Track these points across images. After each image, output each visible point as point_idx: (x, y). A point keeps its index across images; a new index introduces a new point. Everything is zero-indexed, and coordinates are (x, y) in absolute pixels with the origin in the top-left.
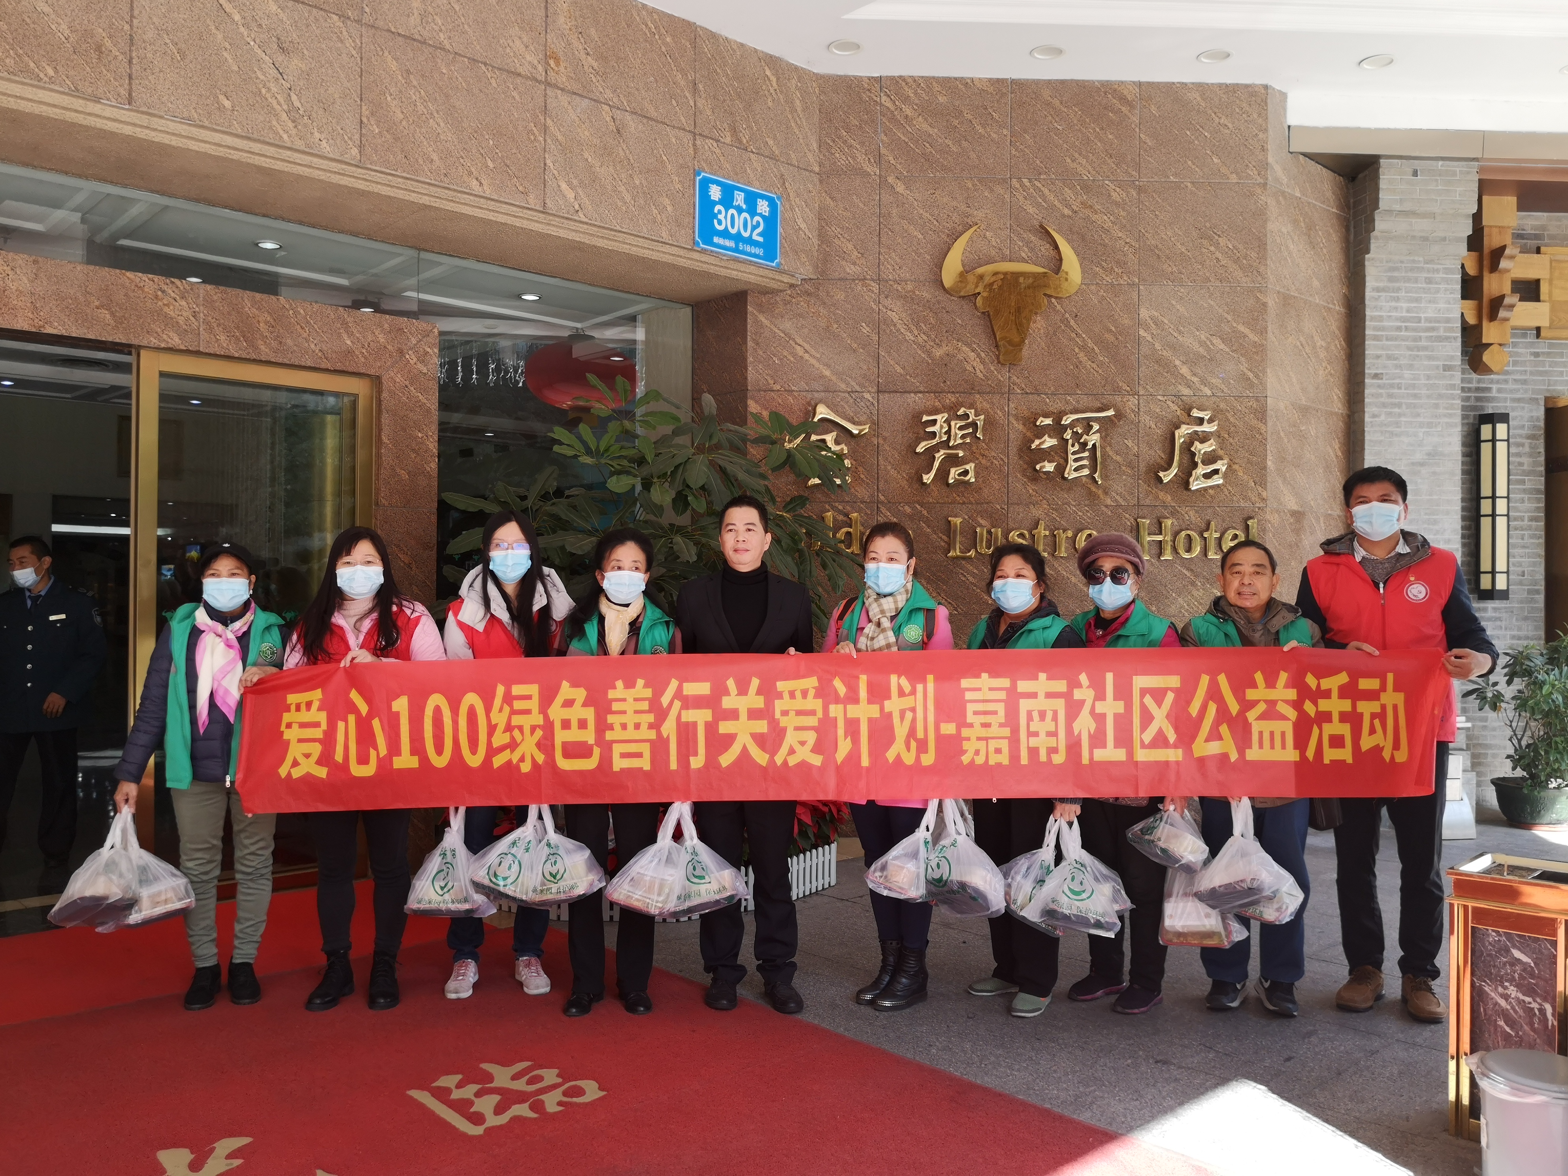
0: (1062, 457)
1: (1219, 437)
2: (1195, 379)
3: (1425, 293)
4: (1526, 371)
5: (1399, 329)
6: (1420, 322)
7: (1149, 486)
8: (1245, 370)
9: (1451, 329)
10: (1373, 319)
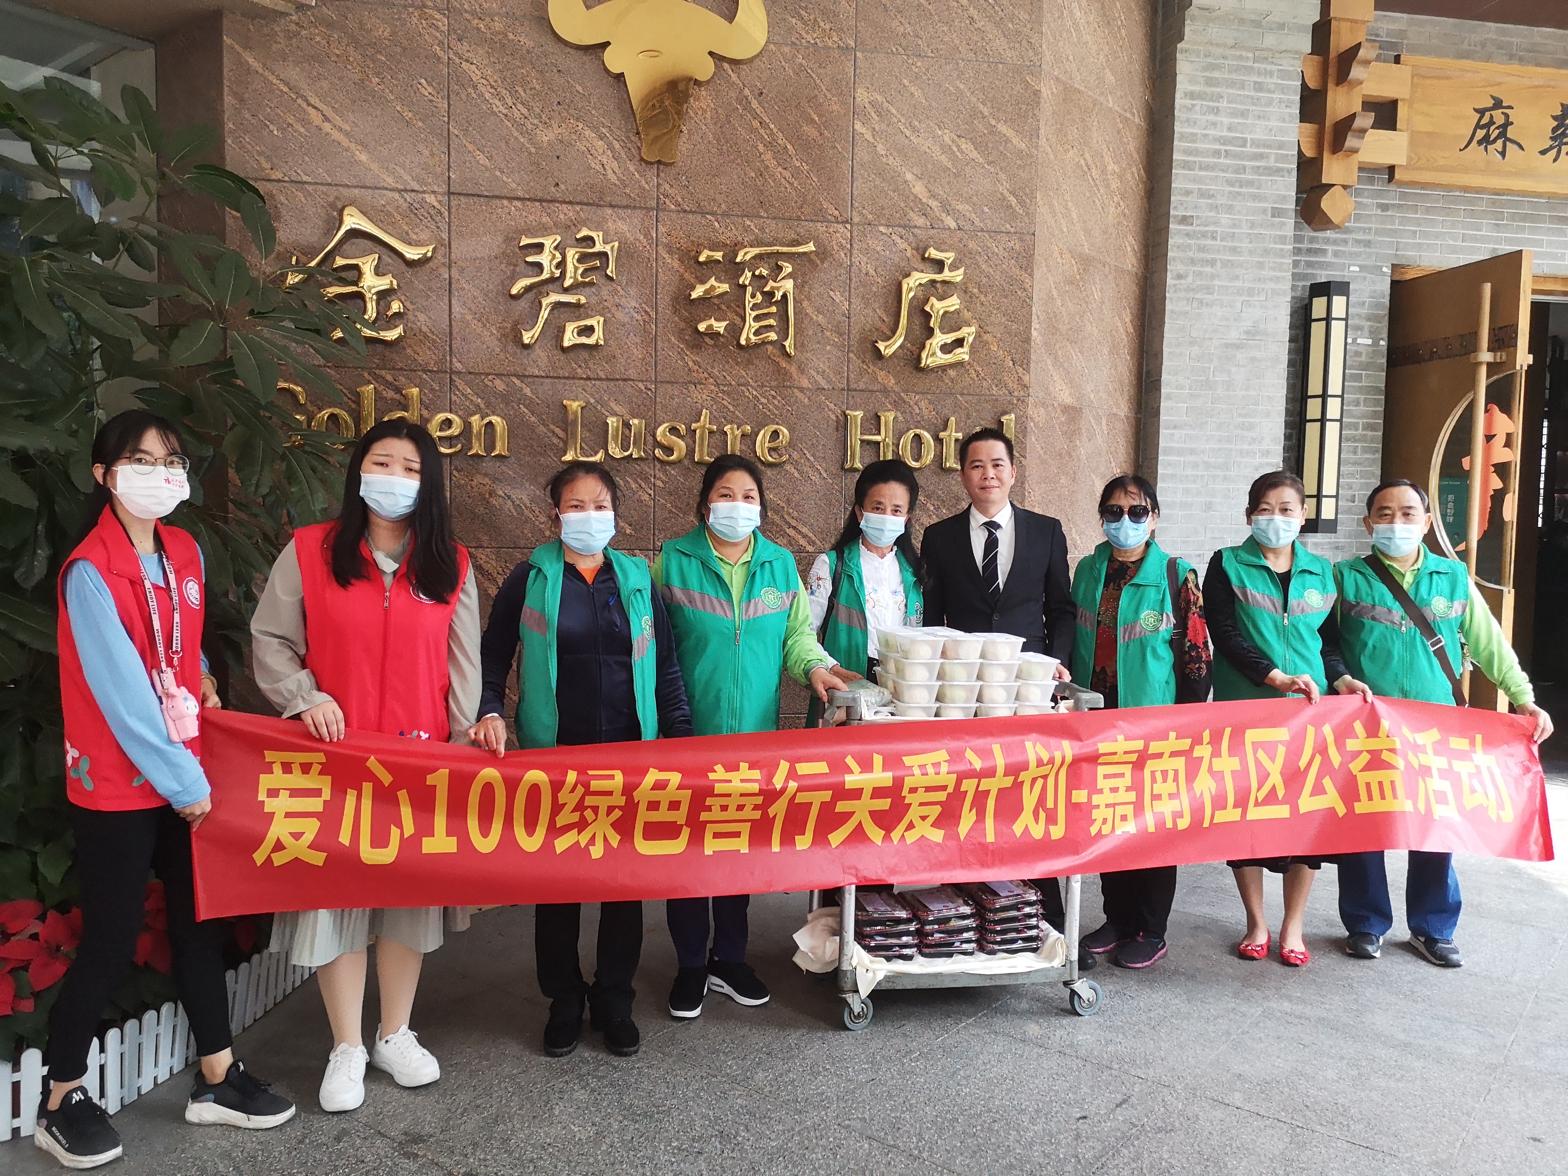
0: (737, 314)
1: (965, 292)
2: (934, 204)
3: (1255, 104)
4: (1370, 229)
5: (1217, 153)
6: (1244, 146)
7: (863, 362)
8: (1005, 192)
9: (1284, 158)
10: (1183, 136)
